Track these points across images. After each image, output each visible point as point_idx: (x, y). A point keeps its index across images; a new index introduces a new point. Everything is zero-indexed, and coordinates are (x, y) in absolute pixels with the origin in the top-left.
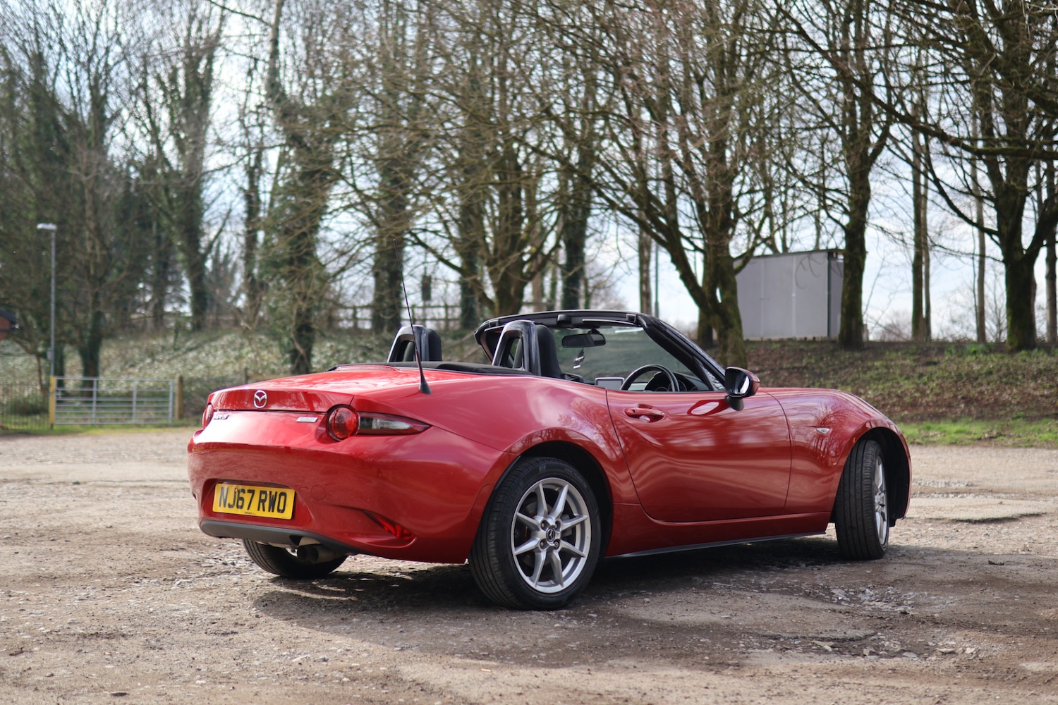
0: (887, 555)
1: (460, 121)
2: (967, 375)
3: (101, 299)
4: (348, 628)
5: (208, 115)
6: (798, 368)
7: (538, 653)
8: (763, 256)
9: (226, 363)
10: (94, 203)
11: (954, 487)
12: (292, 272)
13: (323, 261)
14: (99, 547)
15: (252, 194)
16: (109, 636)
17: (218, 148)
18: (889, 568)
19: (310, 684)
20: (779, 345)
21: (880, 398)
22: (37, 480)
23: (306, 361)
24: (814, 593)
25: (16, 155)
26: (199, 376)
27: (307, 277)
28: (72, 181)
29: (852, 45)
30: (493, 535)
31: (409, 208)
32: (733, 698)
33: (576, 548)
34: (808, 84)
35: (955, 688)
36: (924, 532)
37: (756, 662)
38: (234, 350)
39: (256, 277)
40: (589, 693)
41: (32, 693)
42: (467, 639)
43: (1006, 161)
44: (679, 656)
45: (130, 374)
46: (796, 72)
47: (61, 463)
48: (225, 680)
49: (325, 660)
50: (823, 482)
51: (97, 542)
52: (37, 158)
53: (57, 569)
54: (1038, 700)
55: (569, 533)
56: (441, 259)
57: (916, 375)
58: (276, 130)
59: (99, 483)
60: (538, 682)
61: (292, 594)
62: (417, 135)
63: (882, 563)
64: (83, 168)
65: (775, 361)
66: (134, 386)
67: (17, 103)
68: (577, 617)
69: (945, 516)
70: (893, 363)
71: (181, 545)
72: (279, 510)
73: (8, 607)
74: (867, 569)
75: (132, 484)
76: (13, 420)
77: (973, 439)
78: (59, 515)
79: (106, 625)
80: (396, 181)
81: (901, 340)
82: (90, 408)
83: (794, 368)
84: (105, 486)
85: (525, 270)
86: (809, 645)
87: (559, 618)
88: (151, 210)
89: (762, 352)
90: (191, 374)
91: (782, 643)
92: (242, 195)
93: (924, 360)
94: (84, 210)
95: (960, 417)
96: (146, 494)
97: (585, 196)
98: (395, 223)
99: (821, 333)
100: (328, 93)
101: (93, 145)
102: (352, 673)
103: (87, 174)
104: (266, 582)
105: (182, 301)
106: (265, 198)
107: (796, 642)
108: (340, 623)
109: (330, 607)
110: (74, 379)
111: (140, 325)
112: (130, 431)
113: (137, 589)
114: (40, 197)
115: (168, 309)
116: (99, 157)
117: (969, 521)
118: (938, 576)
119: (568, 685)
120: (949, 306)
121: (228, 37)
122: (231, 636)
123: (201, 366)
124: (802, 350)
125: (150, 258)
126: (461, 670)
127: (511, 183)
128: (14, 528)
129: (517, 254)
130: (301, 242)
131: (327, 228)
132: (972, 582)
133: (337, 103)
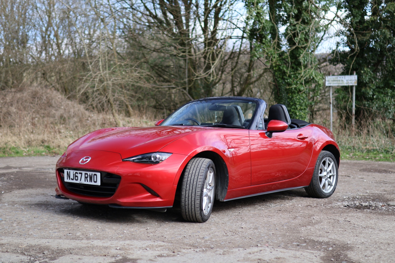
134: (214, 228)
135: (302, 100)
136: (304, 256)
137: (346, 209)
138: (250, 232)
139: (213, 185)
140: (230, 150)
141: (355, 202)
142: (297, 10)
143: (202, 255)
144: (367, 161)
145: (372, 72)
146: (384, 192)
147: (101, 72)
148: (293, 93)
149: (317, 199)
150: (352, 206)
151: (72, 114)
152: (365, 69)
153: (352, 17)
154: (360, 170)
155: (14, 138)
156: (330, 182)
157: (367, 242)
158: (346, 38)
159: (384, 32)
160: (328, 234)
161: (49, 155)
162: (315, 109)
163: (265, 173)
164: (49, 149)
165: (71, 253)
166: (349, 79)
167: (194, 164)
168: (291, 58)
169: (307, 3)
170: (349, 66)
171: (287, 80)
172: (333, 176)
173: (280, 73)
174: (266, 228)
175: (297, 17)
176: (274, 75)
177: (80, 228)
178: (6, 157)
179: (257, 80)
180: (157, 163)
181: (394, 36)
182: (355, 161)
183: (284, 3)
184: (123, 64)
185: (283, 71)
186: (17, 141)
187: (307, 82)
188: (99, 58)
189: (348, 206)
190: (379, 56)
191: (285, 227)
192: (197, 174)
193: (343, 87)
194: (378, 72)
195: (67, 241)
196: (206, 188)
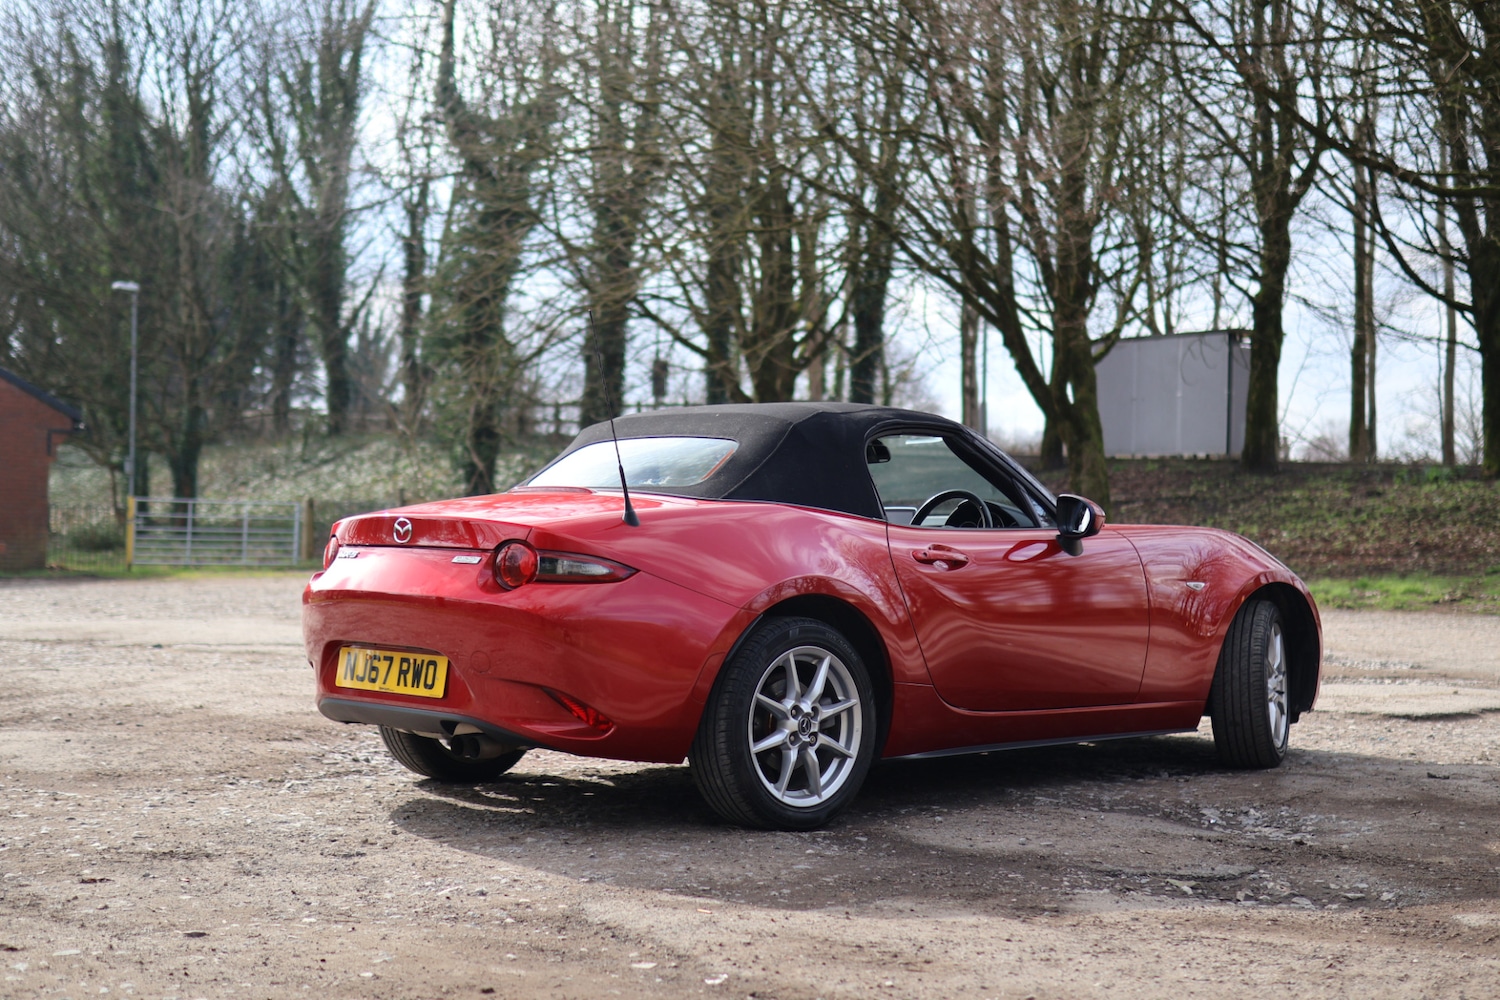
0: (1285, 763)
1: (707, 141)
2: (1425, 511)
3: (200, 389)
4: (519, 850)
5: (353, 130)
6: (1183, 498)
7: (779, 889)
8: (1138, 338)
9: (375, 482)
10: (193, 253)
11: (1392, 669)
12: (469, 354)
13: (512, 338)
14: (183, 735)
15: (414, 243)
16: (188, 857)
17: (368, 177)
18: (1286, 782)
19: (460, 926)
20: (1156, 466)
21: (1298, 542)
22: (103, 641)
23: (487, 480)
24: (1177, 813)
25: (84, 186)
26: (337, 499)
27: (489, 361)
28: (161, 222)
29: (1267, 38)
30: (722, 725)
31: (635, 265)
32: (1044, 955)
33: (841, 745)
34: (1203, 93)
35: (1357, 947)
36: (1341, 731)
37: (1083, 907)
38: (387, 462)
39: (419, 361)
40: (844, 945)
41: (77, 931)
42: (682, 868)
43: (1485, 206)
44: (976, 896)
45: (240, 495)
46: (1186, 76)
47: (139, 617)
48: (343, 918)
49: (483, 894)
50: (1193, 659)
51: (181, 727)
52: (114, 191)
53: (122, 764)
54: (1473, 965)
55: (832, 724)
56: (678, 337)
57: (1351, 510)
58: (448, 152)
59: (189, 646)
60: (775, 928)
61: (445, 803)
62: (645, 162)
63: (1277, 774)
64: (177, 202)
65: (1151, 488)
66: (245, 510)
67: (86, 111)
68: (841, 842)
69: (1373, 709)
70: (1318, 494)
71: (296, 733)
72: (426, 686)
73: (51, 814)
74: (1254, 781)
75: (235, 649)
76: (76, 558)
77: (1427, 602)
78: (129, 690)
79: (184, 841)
80: (615, 226)
81: (1333, 460)
82: (184, 542)
83: (1178, 498)
84: (197, 651)
85: (796, 354)
86: (1161, 885)
87: (814, 841)
88: (271, 265)
89: (1133, 474)
90: (325, 497)
91: (1124, 881)
92: (400, 244)
93: (1362, 488)
94: (177, 264)
95: (1412, 571)
96: (252, 662)
97: (883, 250)
98: (613, 285)
99: (1218, 449)
100: (524, 100)
101: (191, 171)
102: (519, 912)
103: (182, 212)
104: (411, 786)
105: (315, 393)
106: (432, 249)
107: (1144, 881)
108: (507, 844)
109: (496, 822)
110: (161, 501)
111: (256, 426)
112: (239, 574)
113: (231, 793)
114: (115, 242)
115: (296, 403)
116: (199, 188)
117: (1408, 717)
118: (1353, 793)
119: (816, 933)
120: (1402, 412)
121: (381, 19)
122: (356, 859)
123: (339, 486)
124: (1189, 473)
125: (270, 331)
126: (669, 910)
127: (778, 231)
128: (67, 706)
129: (784, 332)
130: (480, 312)
131: (520, 293)
132: (1402, 802)
133: (534, 116)
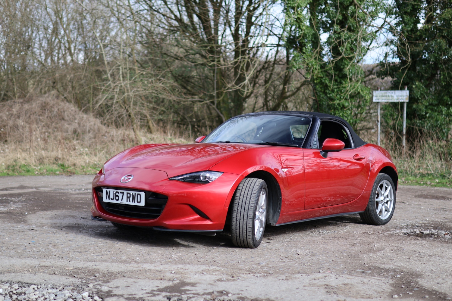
134: (268, 254)
135: (346, 117)
136: (372, 282)
137: (407, 237)
138: (307, 258)
139: (265, 208)
140: (283, 170)
141: (415, 230)
142: (342, 16)
143: (264, 280)
144: (422, 187)
145: (425, 86)
146: (445, 220)
147: (122, 81)
148: (335, 109)
149: (373, 226)
150: (412, 234)
151: (88, 129)
152: (417, 83)
153: (403, 25)
154: (416, 196)
155: (24, 155)
156: (387, 207)
157: (436, 270)
158: (396, 49)
159: (440, 42)
160: (393, 262)
161: (64, 175)
162: (358, 128)
163: (315, 198)
164: (63, 168)
165: (124, 276)
166: (400, 95)
167: (246, 184)
168: (334, 69)
169: (353, 8)
170: (399, 79)
171: (330, 94)
172: (391, 201)
173: (321, 86)
174: (324, 255)
175: (342, 24)
176: (314, 89)
177: (123, 252)
178: (16, 176)
179: (294, 94)
180: (207, 182)
181: (450, 47)
182: (408, 187)
183: (327, 7)
184: (144, 73)
185: (325, 84)
186: (27, 158)
187: (352, 97)
188: (120, 66)
189: (408, 233)
190: (433, 69)
191: (345, 254)
192: (249, 195)
193: (392, 103)
194: (431, 87)
195: (116, 264)
196: (259, 211)
